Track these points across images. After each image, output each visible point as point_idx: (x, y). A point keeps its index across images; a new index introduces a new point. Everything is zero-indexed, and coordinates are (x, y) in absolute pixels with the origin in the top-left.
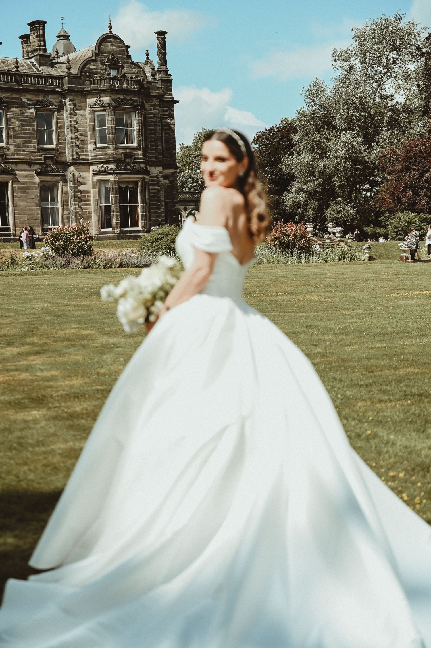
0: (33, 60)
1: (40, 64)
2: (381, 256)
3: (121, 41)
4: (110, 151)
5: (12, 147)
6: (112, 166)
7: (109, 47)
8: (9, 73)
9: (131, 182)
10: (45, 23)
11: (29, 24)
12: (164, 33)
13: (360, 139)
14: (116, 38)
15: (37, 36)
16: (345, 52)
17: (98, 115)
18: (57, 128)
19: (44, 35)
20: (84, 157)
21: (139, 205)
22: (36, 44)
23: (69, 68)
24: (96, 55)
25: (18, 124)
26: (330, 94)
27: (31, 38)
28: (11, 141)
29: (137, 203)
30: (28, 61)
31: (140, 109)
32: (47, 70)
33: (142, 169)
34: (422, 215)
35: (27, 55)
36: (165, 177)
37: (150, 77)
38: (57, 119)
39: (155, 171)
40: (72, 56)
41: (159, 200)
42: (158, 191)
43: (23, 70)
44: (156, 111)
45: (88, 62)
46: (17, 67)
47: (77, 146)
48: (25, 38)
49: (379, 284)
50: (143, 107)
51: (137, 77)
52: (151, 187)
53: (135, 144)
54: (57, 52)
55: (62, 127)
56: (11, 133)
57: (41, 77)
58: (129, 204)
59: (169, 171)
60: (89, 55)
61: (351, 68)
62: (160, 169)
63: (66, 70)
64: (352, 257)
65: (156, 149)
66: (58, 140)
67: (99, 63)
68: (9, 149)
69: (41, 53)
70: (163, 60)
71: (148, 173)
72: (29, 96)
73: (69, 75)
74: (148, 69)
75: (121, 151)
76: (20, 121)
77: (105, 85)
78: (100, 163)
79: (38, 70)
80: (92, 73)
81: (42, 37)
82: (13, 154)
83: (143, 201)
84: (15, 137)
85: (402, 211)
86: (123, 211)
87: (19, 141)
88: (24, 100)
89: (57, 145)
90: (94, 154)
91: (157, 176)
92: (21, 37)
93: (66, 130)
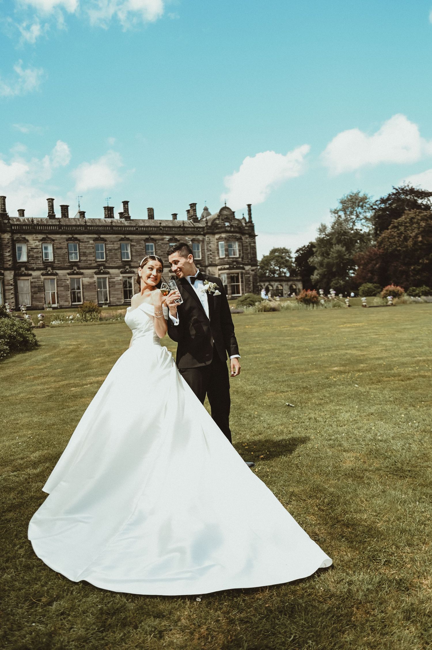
0: (191, 220)
1: (194, 222)
2: (355, 305)
3: (230, 210)
4: (226, 260)
6: (227, 266)
7: (225, 212)
8: (180, 227)
9: (236, 273)
10: (196, 204)
11: (190, 205)
12: (250, 205)
13: (344, 249)
14: (228, 208)
15: (193, 210)
16: (335, 210)
17: (221, 244)
18: (202, 250)
19: (195, 209)
20: (214, 263)
21: (240, 284)
22: (192, 213)
23: (207, 223)
24: (219, 216)
26: (329, 230)
27: (191, 211)
29: (239, 283)
30: (189, 221)
31: (239, 240)
32: (197, 225)
33: (241, 267)
34: (375, 285)
35: (189, 218)
36: (252, 270)
37: (244, 224)
38: (202, 246)
39: (247, 268)
40: (208, 218)
41: (250, 281)
42: (249, 277)
43: (186, 225)
44: (247, 240)
45: (215, 220)
46: (183, 224)
47: (211, 258)
48: (188, 211)
49: (338, 320)
50: (241, 239)
51: (238, 225)
52: (246, 275)
53: (238, 256)
55: (204, 250)
57: (194, 227)
58: (235, 284)
59: (254, 268)
60: (216, 216)
61: (340, 216)
62: (250, 267)
63: (206, 224)
64: (339, 306)
65: (248, 258)
66: (202, 255)
67: (220, 220)
69: (194, 217)
70: (250, 217)
71: (244, 269)
72: (189, 236)
73: (207, 226)
74: (243, 221)
75: (231, 259)
77: (223, 230)
78: (222, 265)
79: (193, 224)
80: (217, 224)
81: (195, 210)
83: (242, 282)
85: (366, 283)
86: (233, 287)
88: (187, 238)
89: (202, 258)
90: (219, 261)
91: (248, 270)
92: (187, 211)
93: (206, 251)
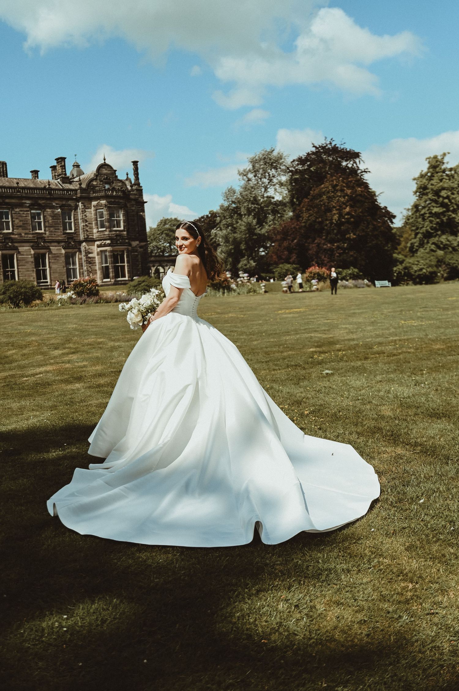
0: (59, 180)
1: (63, 183)
2: (271, 290)
3: (111, 168)
4: (107, 233)
5: (47, 233)
6: (108, 242)
7: (104, 171)
8: (44, 188)
9: (120, 251)
10: (65, 158)
11: (56, 160)
12: (137, 162)
13: (255, 221)
14: (108, 166)
15: (61, 166)
16: (244, 170)
17: (99, 212)
18: (74, 220)
19: (64, 166)
20: (91, 237)
21: (126, 264)
22: (60, 171)
23: (80, 184)
24: (97, 176)
25: (50, 218)
26: (238, 195)
27: (57, 168)
28: (47, 229)
29: (124, 263)
30: (56, 181)
31: (124, 207)
32: (67, 186)
33: (127, 243)
34: (295, 266)
35: (54, 177)
36: (141, 247)
37: (129, 188)
38: (74, 215)
39: (135, 243)
40: (82, 177)
41: (138, 261)
42: (137, 255)
43: (53, 187)
44: (134, 208)
45: (92, 180)
46: (49, 185)
47: (87, 231)
48: (54, 168)
50: (126, 206)
51: (121, 188)
52: (132, 254)
53: (122, 228)
54: (73, 175)
55: (78, 219)
56: (47, 224)
57: (63, 190)
58: (119, 264)
59: (143, 244)
60: (92, 176)
61: (249, 180)
62: (137, 242)
63: (78, 186)
64: (255, 291)
65: (135, 231)
66: (75, 227)
67: (98, 181)
68: (45, 234)
69: (63, 176)
70: (137, 178)
71: (130, 245)
72: (57, 202)
73: (81, 188)
74: (127, 183)
75: (114, 233)
76: (52, 217)
77: (103, 194)
78: (101, 240)
79: (62, 186)
80: (95, 187)
81: (64, 167)
82: (48, 237)
83: (128, 262)
84: (49, 227)
85: (282, 263)
86: (116, 269)
87: (52, 229)
88: (54, 204)
89: (75, 230)
90: (97, 234)
91: (136, 247)
92: (51, 167)
93: (80, 221)
